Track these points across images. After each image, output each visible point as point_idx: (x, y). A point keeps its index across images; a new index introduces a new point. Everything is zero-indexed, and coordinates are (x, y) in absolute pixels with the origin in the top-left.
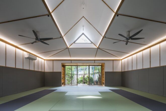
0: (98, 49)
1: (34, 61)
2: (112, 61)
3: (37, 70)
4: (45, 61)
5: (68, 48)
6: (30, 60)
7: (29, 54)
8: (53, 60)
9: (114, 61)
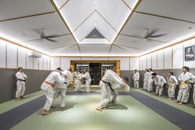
0: (113, 45)
1: (38, 58)
2: (129, 58)
3: (42, 69)
4: (51, 58)
5: (78, 44)
6: (34, 58)
7: (33, 52)
8: (60, 57)
9: (130, 58)
